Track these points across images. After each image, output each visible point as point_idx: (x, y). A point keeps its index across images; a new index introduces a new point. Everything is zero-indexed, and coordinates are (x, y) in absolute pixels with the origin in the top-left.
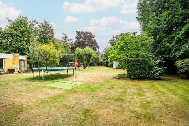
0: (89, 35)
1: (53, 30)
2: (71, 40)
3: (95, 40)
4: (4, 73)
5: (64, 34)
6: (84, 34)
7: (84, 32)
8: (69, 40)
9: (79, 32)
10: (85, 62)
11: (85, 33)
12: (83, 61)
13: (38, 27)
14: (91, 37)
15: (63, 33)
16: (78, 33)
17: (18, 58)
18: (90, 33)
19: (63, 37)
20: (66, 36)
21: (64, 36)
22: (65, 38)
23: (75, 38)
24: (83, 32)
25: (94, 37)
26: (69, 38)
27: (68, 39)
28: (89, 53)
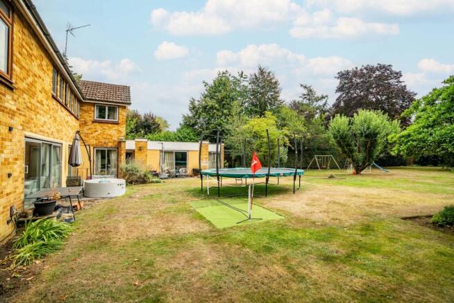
0: (377, 73)
1: (276, 83)
2: (323, 97)
3: (403, 84)
4: (187, 176)
5: (305, 87)
6: (362, 75)
7: (361, 70)
8: (318, 99)
9: (348, 72)
10: (360, 156)
11: (365, 71)
12: (352, 151)
13: (246, 84)
14: (387, 78)
15: (302, 85)
16: (343, 75)
17: (207, 149)
18: (381, 67)
19: (305, 95)
20: (311, 91)
21: (305, 92)
22: (309, 95)
23: (337, 91)
24: (359, 69)
25: (398, 75)
26: (318, 94)
27: (316, 96)
28: (368, 128)
